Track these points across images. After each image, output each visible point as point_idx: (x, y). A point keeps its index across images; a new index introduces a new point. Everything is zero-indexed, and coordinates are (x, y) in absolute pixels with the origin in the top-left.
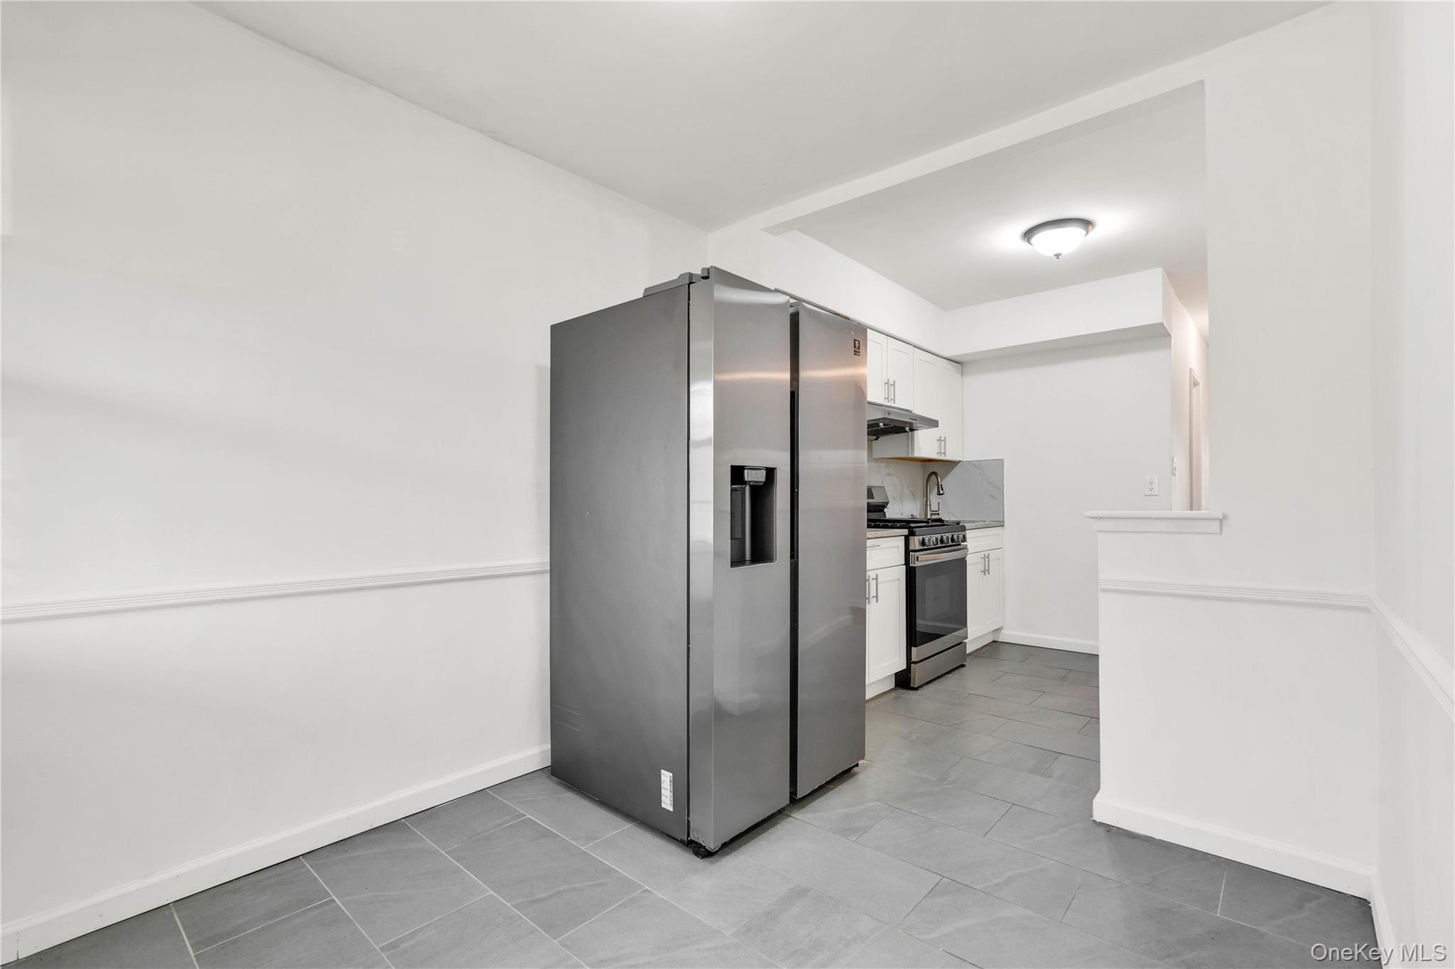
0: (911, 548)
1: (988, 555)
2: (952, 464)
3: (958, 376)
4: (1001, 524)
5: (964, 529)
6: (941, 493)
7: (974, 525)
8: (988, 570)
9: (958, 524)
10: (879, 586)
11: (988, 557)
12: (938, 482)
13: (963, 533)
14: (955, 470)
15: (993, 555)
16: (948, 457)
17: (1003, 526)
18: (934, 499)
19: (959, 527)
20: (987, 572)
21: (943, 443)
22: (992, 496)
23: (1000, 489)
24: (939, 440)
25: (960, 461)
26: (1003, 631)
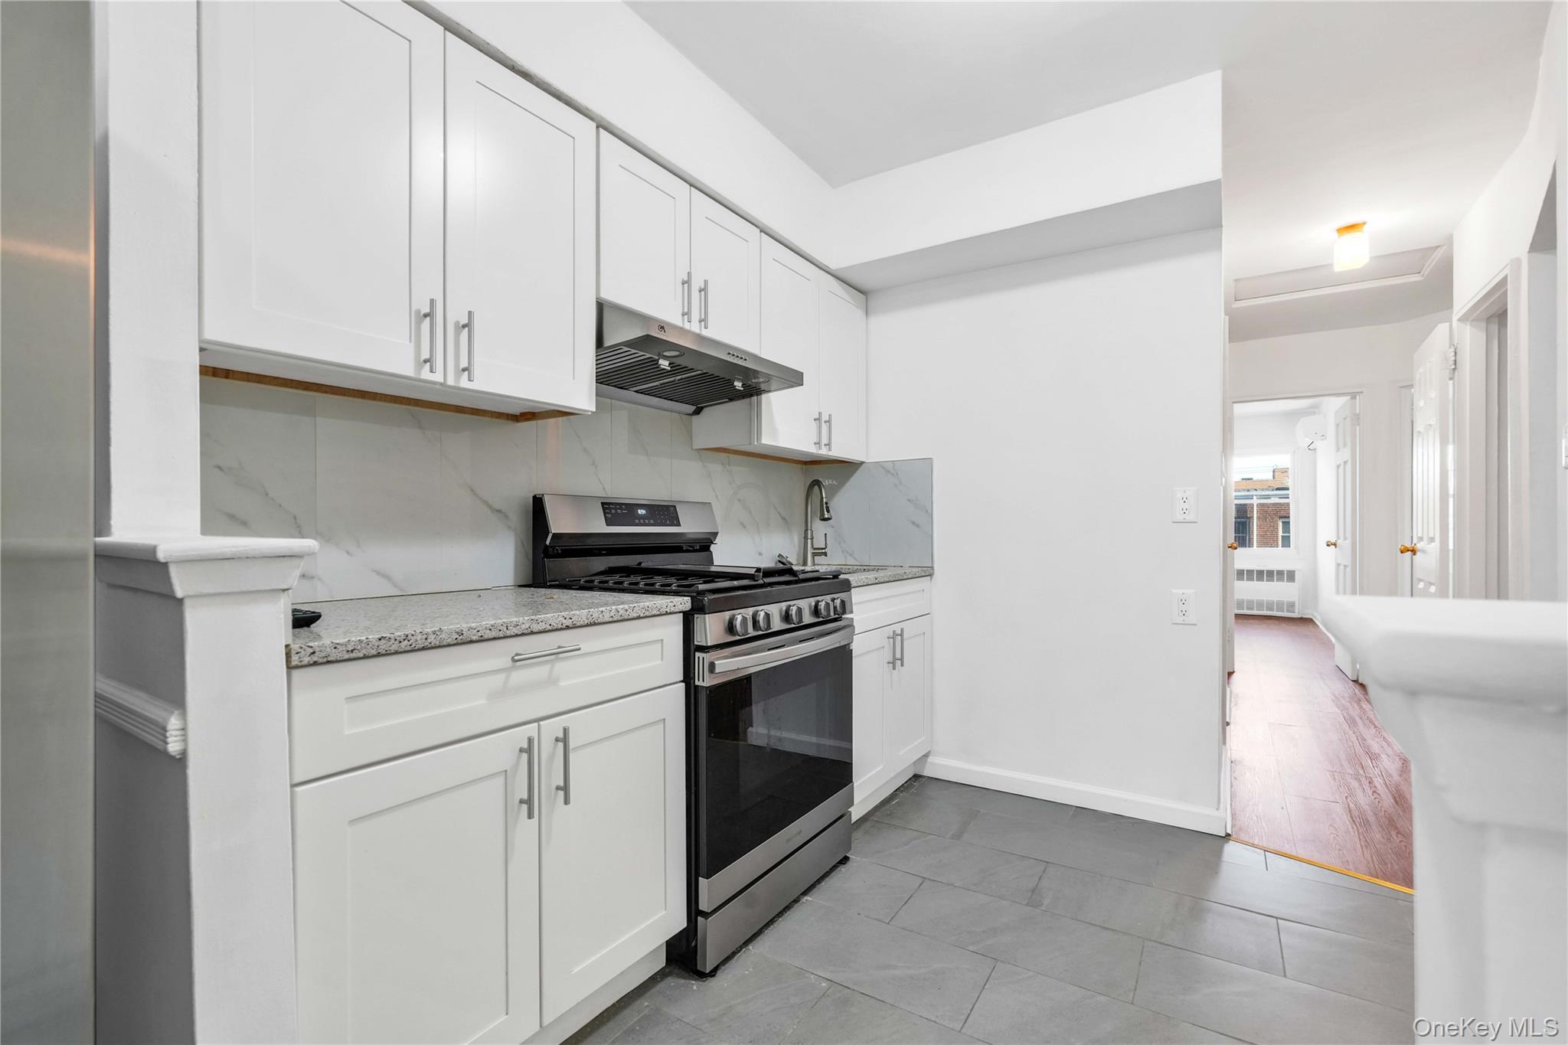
0: (699, 640)
1: (902, 630)
2: (846, 468)
3: (859, 313)
4: (928, 573)
5: (846, 586)
6: (826, 516)
7: (871, 576)
8: (902, 659)
9: (836, 577)
10: (572, 756)
11: (901, 635)
12: (822, 498)
13: (842, 595)
14: (853, 480)
15: (909, 629)
16: (837, 452)
17: (931, 575)
18: (819, 528)
19: (838, 583)
20: (898, 663)
21: (825, 427)
22: (913, 523)
23: (927, 511)
24: (818, 419)
25: (862, 463)
26: (930, 759)
